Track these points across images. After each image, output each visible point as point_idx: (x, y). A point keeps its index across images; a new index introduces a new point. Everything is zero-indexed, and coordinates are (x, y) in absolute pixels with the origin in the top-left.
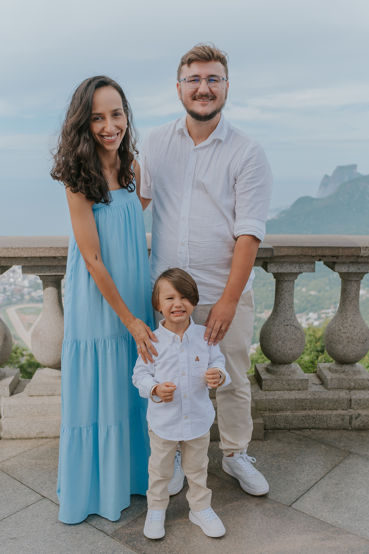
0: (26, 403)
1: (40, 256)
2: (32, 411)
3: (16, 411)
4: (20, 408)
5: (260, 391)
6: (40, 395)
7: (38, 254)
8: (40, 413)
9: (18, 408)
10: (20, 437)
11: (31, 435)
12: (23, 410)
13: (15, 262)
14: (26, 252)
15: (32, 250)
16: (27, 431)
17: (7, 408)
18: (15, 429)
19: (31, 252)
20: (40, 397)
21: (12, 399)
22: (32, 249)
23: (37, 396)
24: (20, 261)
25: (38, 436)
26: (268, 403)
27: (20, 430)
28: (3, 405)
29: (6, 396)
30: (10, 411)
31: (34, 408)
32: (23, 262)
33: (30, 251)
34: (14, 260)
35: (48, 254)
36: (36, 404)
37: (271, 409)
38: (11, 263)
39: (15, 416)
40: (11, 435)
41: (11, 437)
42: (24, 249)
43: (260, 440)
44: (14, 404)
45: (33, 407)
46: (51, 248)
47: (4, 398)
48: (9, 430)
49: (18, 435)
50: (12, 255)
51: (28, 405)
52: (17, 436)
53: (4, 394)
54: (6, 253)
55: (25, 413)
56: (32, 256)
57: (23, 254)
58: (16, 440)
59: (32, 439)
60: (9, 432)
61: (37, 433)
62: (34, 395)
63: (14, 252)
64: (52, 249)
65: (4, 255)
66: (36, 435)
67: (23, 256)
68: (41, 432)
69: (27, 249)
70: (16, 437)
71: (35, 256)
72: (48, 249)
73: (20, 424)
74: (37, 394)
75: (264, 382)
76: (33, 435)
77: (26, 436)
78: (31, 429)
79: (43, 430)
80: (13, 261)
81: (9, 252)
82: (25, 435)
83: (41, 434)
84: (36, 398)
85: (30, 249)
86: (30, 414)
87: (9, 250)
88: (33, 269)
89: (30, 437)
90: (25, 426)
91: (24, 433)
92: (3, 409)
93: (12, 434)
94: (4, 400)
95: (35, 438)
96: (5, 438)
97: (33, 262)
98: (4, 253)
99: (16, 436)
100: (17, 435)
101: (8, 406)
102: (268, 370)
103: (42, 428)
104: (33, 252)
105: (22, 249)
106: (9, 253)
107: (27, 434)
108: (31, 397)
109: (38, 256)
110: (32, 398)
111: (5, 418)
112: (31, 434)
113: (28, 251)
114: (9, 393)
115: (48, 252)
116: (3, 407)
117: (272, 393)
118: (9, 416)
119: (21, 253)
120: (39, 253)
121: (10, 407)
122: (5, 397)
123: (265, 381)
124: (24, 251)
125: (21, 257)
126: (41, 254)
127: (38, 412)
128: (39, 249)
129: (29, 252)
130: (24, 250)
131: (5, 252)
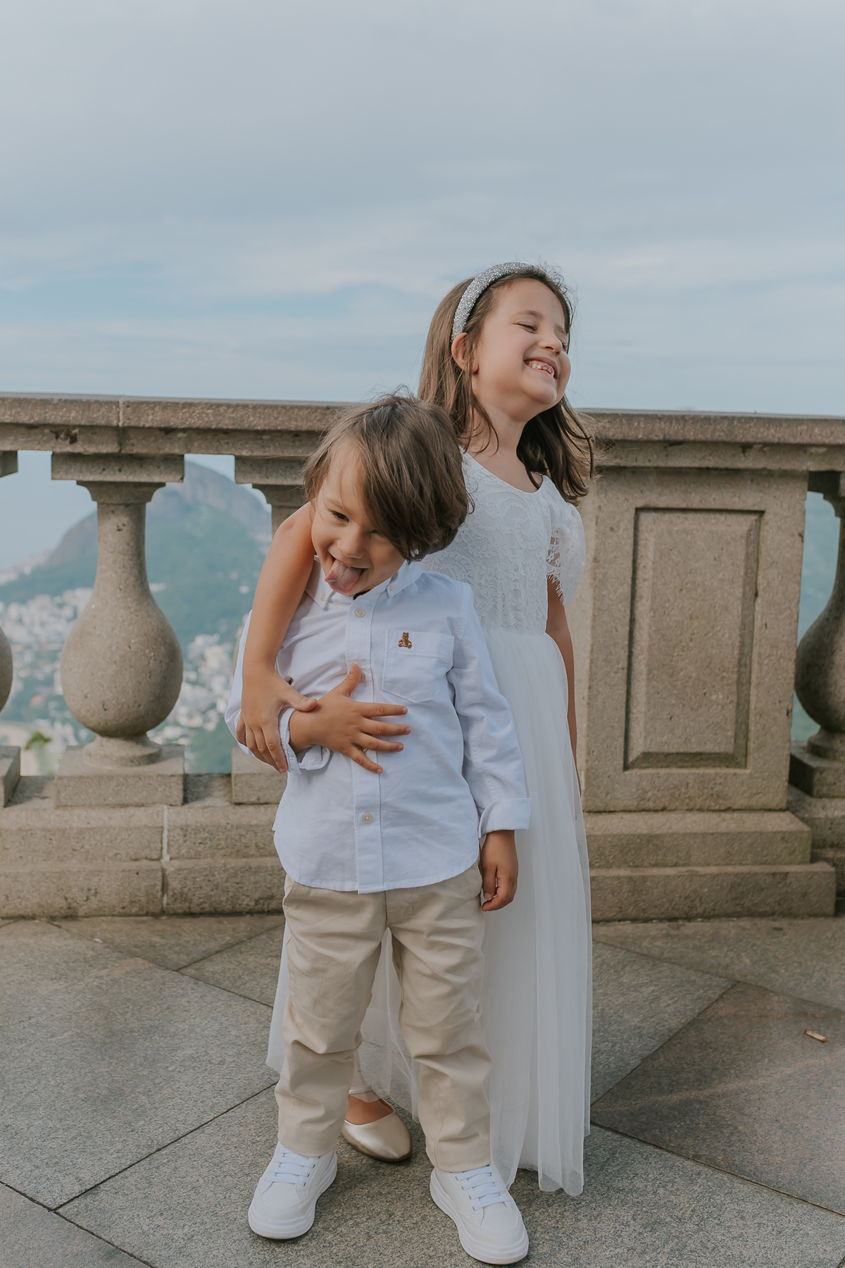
0: (229, 822)
1: (299, 428)
2: (243, 841)
3: (200, 843)
4: (211, 834)
5: (808, 799)
6: (262, 801)
7: (295, 423)
8: (263, 848)
9: (206, 835)
10: (212, 909)
11: (240, 905)
12: (218, 840)
13: (226, 446)
14: (264, 419)
15: (279, 413)
16: (231, 894)
17: (179, 834)
18: (201, 888)
19: (276, 418)
20: (262, 808)
21: (189, 811)
22: (279, 409)
23: (253, 804)
24: (240, 443)
25: (259, 907)
26: (830, 829)
27: (212, 890)
28: (169, 826)
29: (174, 804)
30: (185, 841)
31: (247, 834)
32: (247, 446)
33: (276, 415)
34: (227, 441)
35: (318, 423)
36: (254, 822)
37: (836, 842)
38: (217, 448)
39: (198, 857)
40: (187, 904)
41: (187, 910)
42: (259, 410)
43: (826, 916)
44: (197, 822)
45: (244, 833)
46: (328, 408)
47: (168, 809)
48: (186, 890)
49: (207, 905)
50: (226, 423)
51: (232, 826)
52: (203, 908)
53: (169, 797)
54: (212, 419)
55: (223, 848)
56: (279, 428)
57: (255, 422)
58: (202, 918)
59: (244, 915)
60: (184, 896)
61: (257, 898)
62: (245, 801)
63: (234, 415)
64: (328, 412)
65: (207, 422)
66: (252, 903)
67: (256, 428)
68: (266, 896)
69: (266, 411)
70: (202, 911)
71: (285, 427)
72: (320, 410)
73: (214, 875)
74: (253, 799)
75: (817, 776)
76: (246, 903)
77: (228, 907)
78: (240, 890)
79: (273, 891)
80: (222, 442)
81: (220, 415)
82: (224, 904)
83: (266, 903)
84: (251, 809)
85: (273, 410)
86: (238, 851)
87: (222, 410)
88: (264, 469)
89: (238, 910)
90: (226, 881)
91: (223, 898)
92: (168, 836)
93: (190, 903)
94: (169, 813)
95: (251, 913)
96: (172, 912)
97: (272, 448)
98: (206, 419)
99: (201, 906)
100: (203, 905)
101: (182, 829)
102: (815, 749)
103: (269, 886)
104: (280, 419)
105: (255, 407)
106: (221, 418)
107: (229, 902)
108: (238, 808)
109: (293, 429)
110: (241, 810)
111: (173, 861)
112: (240, 902)
113: (270, 415)
114: (181, 796)
115: (318, 420)
116: (169, 831)
117: (836, 802)
118: (183, 855)
119: (252, 419)
120: (296, 421)
121: (187, 830)
122: (171, 805)
123: (821, 773)
124: (258, 415)
125: (251, 428)
126: (300, 424)
127: (257, 845)
128: (296, 410)
129: (272, 418)
130: (259, 413)
131: (211, 416)
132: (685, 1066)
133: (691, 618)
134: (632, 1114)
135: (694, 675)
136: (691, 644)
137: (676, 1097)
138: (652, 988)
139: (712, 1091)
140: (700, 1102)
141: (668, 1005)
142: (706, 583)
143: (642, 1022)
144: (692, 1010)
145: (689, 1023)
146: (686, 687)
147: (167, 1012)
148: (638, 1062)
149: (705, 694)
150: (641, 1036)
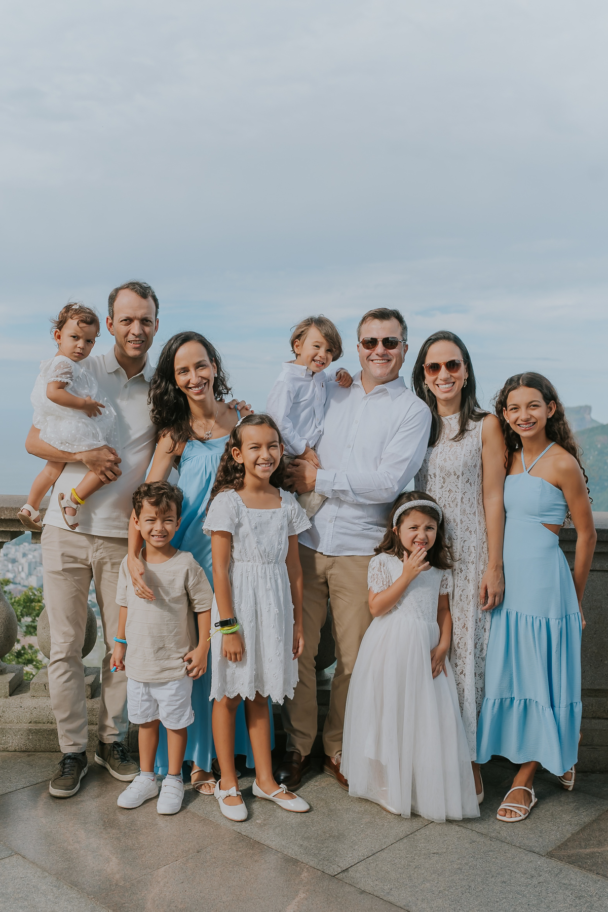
132: (592, 838)
133: (595, 623)
134: (569, 856)
135: (596, 651)
136: (595, 636)
137: (588, 851)
138: (575, 804)
139: (604, 849)
140: (599, 853)
141: (583, 812)
142: (603, 606)
143: (571, 818)
144: (595, 814)
145: (594, 821)
146: (592, 657)
147: (352, 803)
148: (570, 835)
149: (602, 660)
150: (571, 825)
